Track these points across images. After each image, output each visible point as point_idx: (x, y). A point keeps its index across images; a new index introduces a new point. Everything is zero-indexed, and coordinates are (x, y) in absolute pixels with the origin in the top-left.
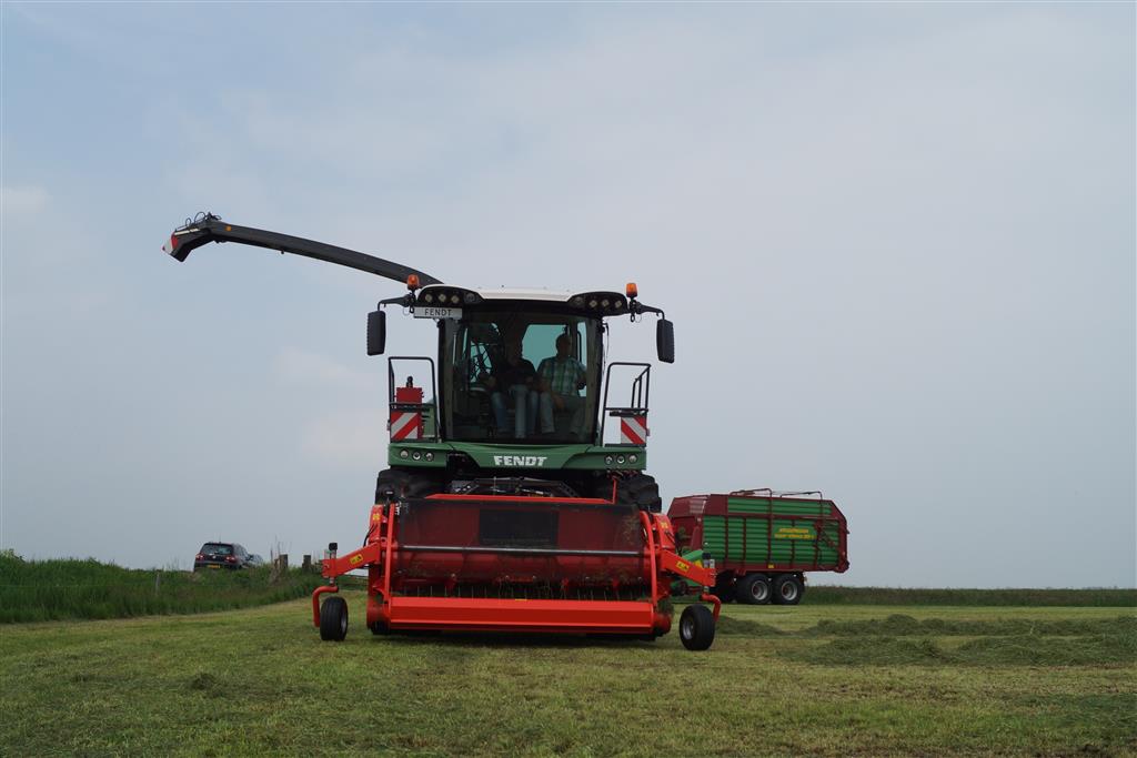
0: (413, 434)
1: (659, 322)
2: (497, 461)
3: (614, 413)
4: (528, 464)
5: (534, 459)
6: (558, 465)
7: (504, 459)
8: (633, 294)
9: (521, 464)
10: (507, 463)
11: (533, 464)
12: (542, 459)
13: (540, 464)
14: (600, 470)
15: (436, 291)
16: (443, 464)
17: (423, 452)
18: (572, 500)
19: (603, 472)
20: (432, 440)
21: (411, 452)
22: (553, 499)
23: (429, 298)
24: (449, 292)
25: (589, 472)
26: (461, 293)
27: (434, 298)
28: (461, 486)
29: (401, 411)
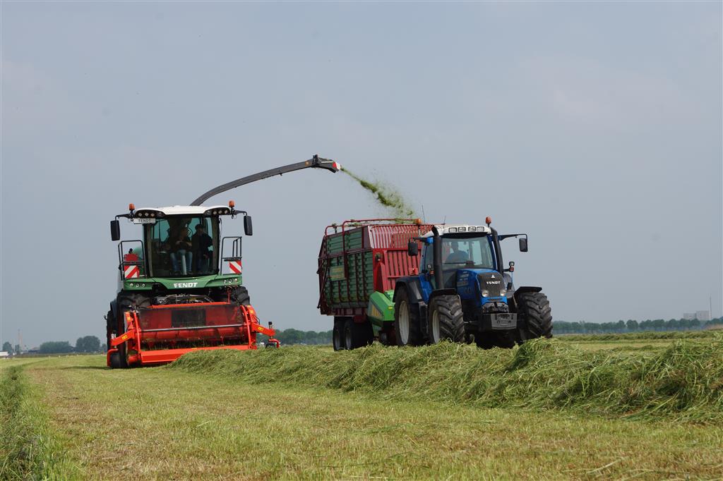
0: (135, 275)
1: (245, 217)
2: (175, 286)
3: (227, 260)
4: (189, 286)
5: (192, 284)
6: (203, 286)
7: (178, 285)
8: (232, 206)
9: (186, 286)
10: (180, 287)
11: (191, 286)
12: (195, 284)
13: (195, 286)
14: (222, 287)
15: (143, 212)
16: (151, 288)
17: (140, 283)
18: (212, 303)
19: (223, 287)
20: (144, 277)
21: (135, 283)
22: (203, 304)
23: (140, 215)
24: (150, 212)
25: (217, 288)
26: (155, 212)
27: (143, 214)
28: (161, 299)
29: (128, 265)
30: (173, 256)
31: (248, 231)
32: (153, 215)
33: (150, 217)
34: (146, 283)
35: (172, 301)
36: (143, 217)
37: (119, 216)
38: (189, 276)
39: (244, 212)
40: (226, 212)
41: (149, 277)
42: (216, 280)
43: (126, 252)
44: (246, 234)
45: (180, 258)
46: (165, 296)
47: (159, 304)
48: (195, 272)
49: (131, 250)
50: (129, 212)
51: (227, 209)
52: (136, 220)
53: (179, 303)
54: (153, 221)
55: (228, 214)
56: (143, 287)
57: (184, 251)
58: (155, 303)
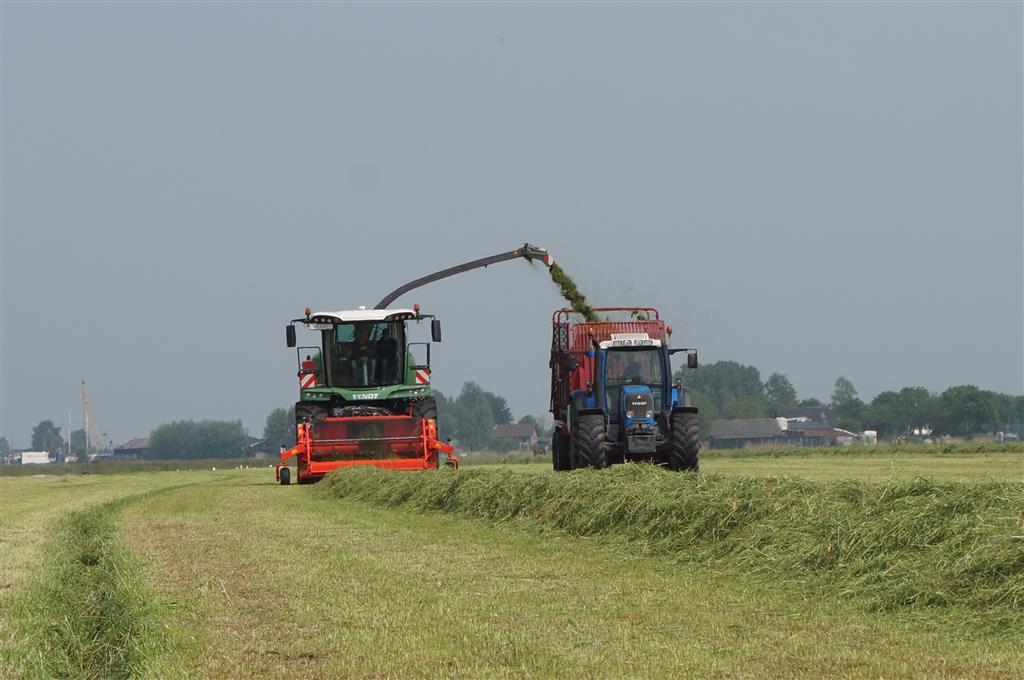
0: (312, 385)
1: (433, 322)
2: (354, 397)
3: (413, 368)
4: (370, 398)
5: (373, 395)
6: (384, 397)
7: (357, 396)
8: (417, 311)
9: (366, 398)
10: (359, 398)
11: (372, 398)
12: (376, 395)
13: (375, 397)
14: (406, 398)
15: (320, 317)
16: (328, 399)
17: (318, 394)
18: (390, 417)
19: (408, 398)
20: (322, 387)
21: (312, 393)
22: (381, 417)
23: (316, 320)
24: (326, 317)
25: (401, 399)
26: (332, 318)
27: (319, 320)
28: (337, 411)
29: (305, 373)
30: (354, 363)
31: (436, 337)
32: (329, 321)
33: (326, 322)
34: (324, 392)
35: (349, 414)
36: (320, 322)
37: (295, 321)
38: (371, 386)
39: (431, 316)
40: (410, 317)
41: (327, 386)
42: (399, 391)
43: (304, 359)
44: (434, 340)
45: (360, 366)
46: (342, 407)
47: (335, 417)
48: (378, 382)
49: (308, 357)
50: (305, 317)
51: (411, 314)
52: (312, 326)
53: (356, 415)
54: (330, 327)
55: (413, 318)
56: (321, 398)
57: (365, 359)
58: (331, 415)
